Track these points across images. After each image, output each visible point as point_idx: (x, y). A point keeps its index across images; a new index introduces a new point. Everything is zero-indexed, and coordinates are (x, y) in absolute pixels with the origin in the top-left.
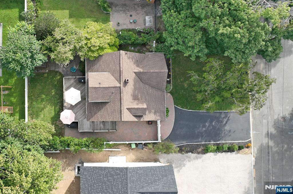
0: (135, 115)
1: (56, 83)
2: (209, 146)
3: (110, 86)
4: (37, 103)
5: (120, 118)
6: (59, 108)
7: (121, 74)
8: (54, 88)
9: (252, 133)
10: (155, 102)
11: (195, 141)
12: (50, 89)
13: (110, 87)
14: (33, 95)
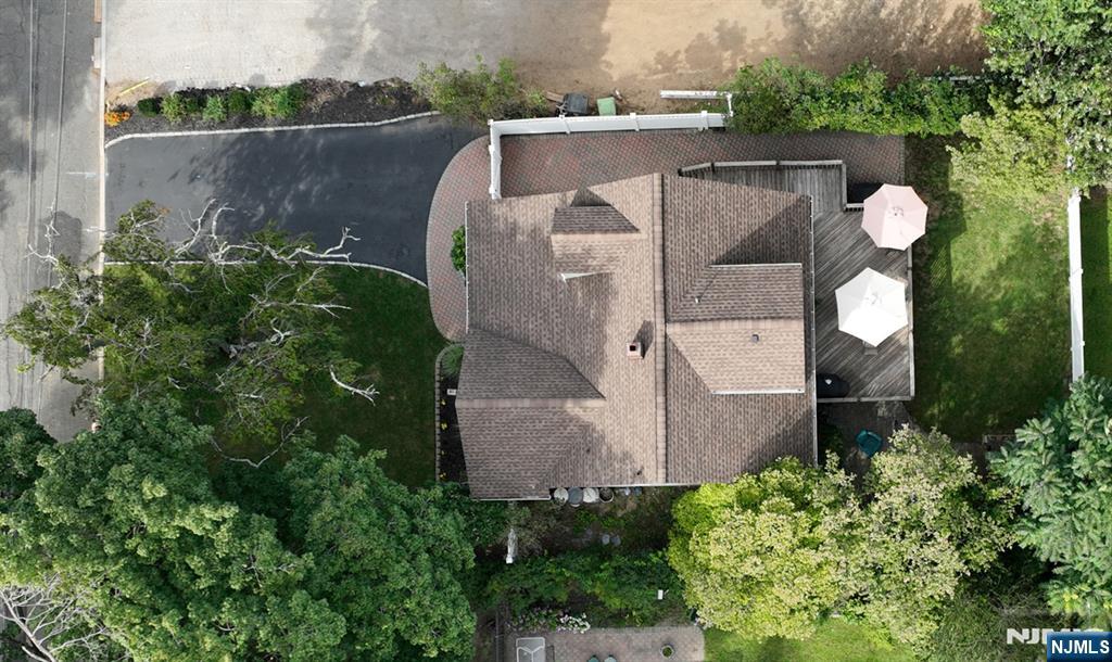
0: (604, 209)
1: (945, 387)
2: (281, 115)
3: (710, 326)
4: (1029, 297)
5: (668, 188)
6: (929, 272)
7: (661, 379)
8: (954, 361)
9: (99, 174)
10: (511, 279)
11: (342, 136)
12: (970, 357)
13: (712, 320)
14: (1046, 333)
